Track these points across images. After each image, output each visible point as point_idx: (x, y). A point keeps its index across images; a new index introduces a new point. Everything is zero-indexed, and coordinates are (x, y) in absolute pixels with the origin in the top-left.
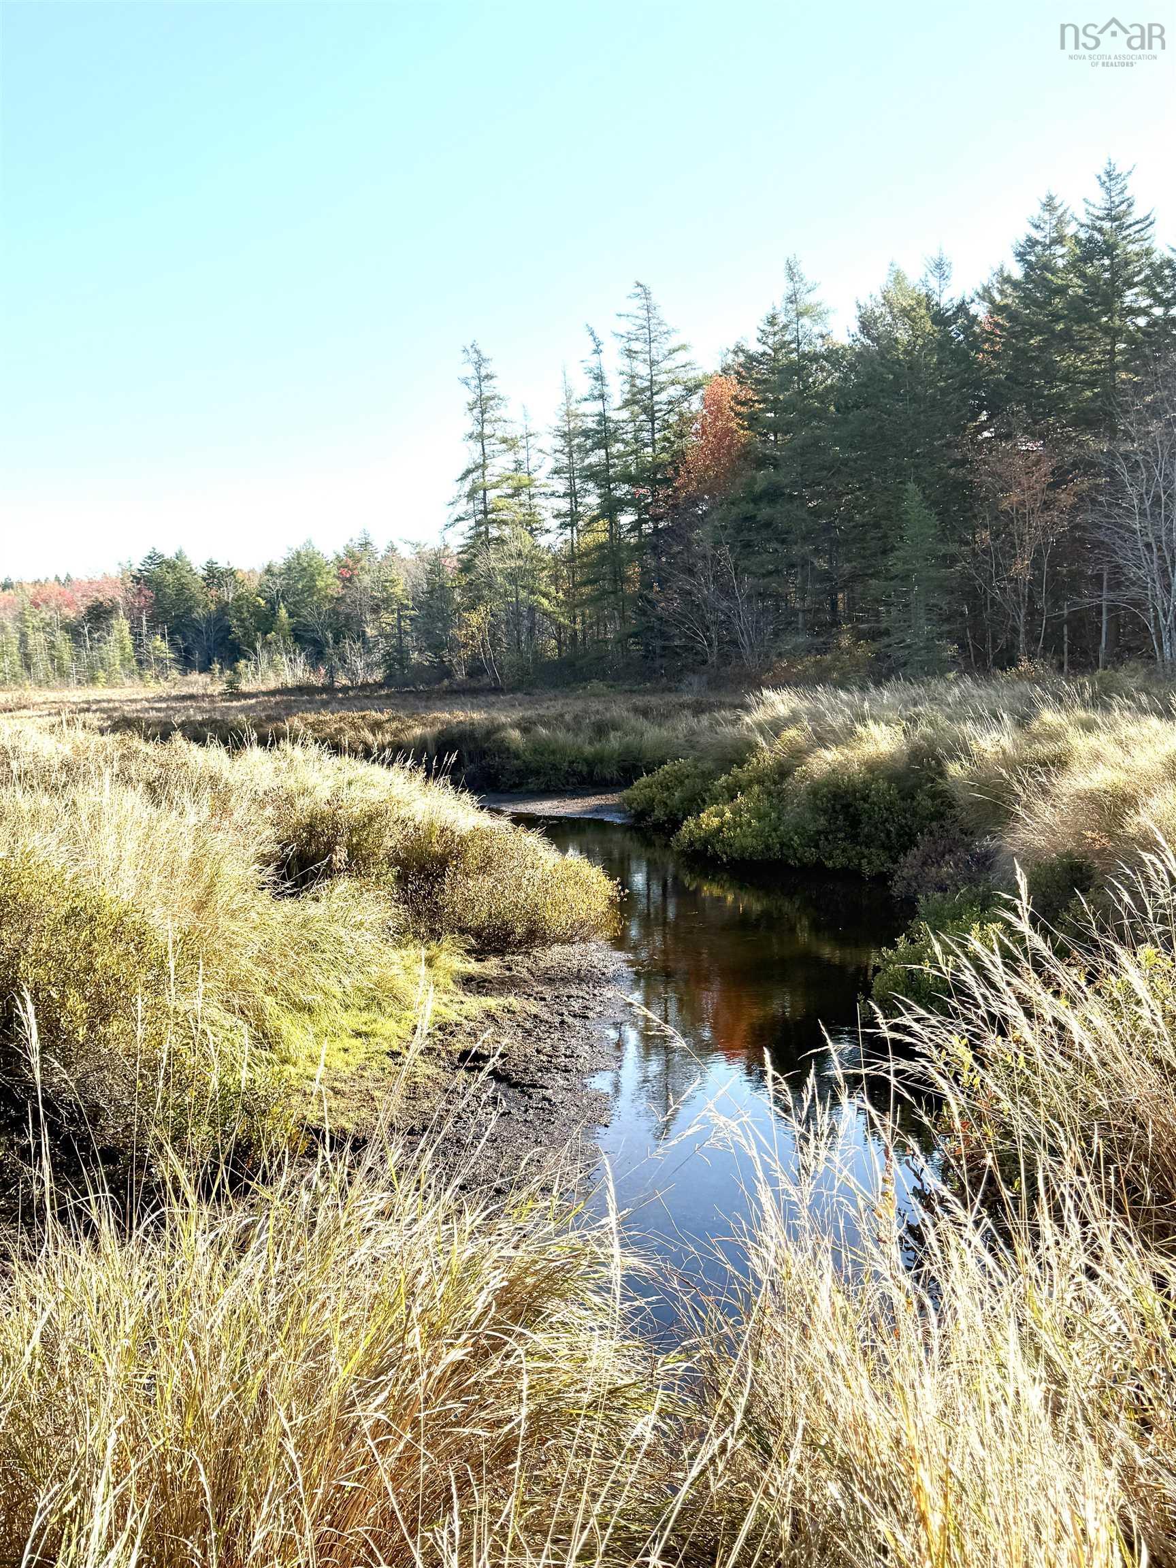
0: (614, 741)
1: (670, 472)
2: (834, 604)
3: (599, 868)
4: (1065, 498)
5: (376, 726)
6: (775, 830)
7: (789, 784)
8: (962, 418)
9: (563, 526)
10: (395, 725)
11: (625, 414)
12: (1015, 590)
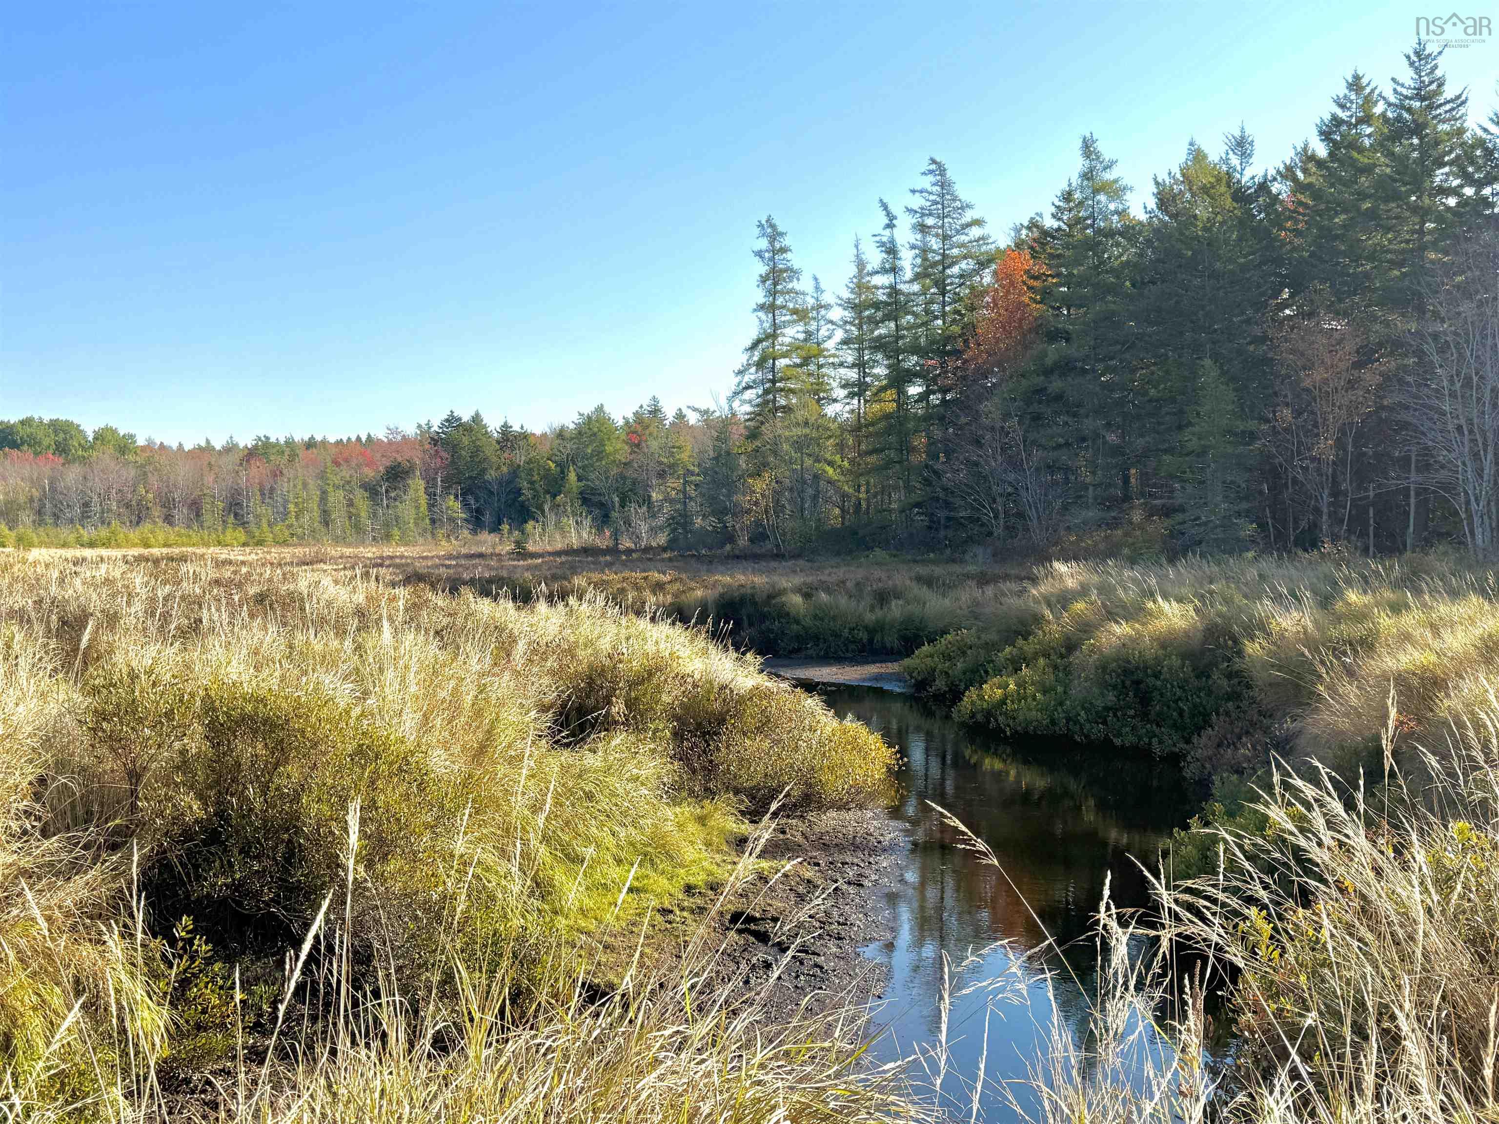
0: (896, 610)
1: (960, 344)
2: (1126, 480)
3: (877, 736)
4: (1370, 377)
5: (658, 587)
6: (1061, 704)
7: (1076, 658)
8: (1263, 294)
9: (851, 395)
10: (677, 586)
11: (916, 287)
12: (1318, 470)
